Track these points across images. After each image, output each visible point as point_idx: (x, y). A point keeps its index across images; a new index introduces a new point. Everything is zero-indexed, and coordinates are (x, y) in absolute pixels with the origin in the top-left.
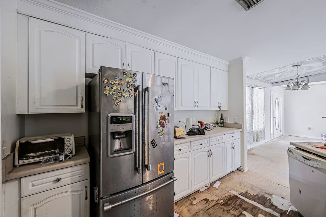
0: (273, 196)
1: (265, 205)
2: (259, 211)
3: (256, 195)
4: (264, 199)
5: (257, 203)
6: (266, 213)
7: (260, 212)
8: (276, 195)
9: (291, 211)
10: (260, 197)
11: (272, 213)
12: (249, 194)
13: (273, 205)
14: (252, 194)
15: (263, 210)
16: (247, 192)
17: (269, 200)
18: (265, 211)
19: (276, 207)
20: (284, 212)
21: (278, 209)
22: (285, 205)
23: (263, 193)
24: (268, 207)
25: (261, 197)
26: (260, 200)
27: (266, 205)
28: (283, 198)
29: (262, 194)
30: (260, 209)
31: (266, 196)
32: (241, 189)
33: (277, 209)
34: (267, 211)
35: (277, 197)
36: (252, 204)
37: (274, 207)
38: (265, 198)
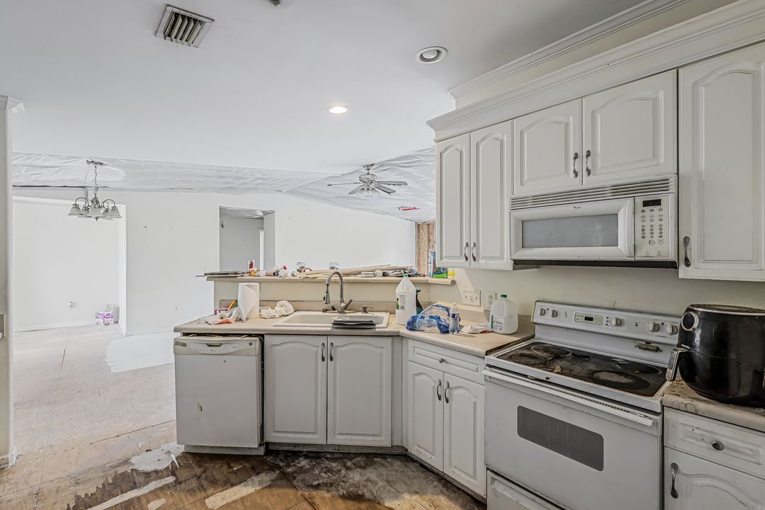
0: (133, 460)
1: (138, 484)
2: (140, 502)
3: (103, 485)
4: (124, 478)
5: (122, 493)
6: (155, 494)
7: (144, 501)
8: (133, 455)
9: (176, 458)
10: (113, 480)
11: (161, 485)
12: (86, 495)
13: (150, 473)
14: (93, 490)
15: (145, 495)
16: (78, 497)
17: (134, 472)
18: (151, 492)
19: (156, 472)
20: (172, 468)
21: (161, 471)
22: (161, 458)
23: (109, 470)
24: (147, 483)
25: (115, 479)
26: (120, 486)
27: (140, 484)
28: (147, 451)
29: (110, 475)
30: (138, 498)
31: (120, 470)
32: (56, 502)
33: (160, 474)
34: (152, 489)
35: (139, 457)
36: (115, 506)
37: (154, 475)
38: (124, 475)
